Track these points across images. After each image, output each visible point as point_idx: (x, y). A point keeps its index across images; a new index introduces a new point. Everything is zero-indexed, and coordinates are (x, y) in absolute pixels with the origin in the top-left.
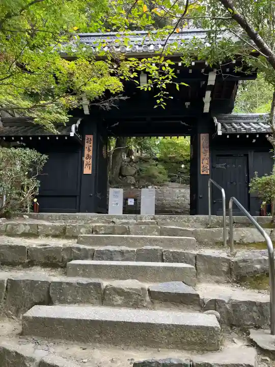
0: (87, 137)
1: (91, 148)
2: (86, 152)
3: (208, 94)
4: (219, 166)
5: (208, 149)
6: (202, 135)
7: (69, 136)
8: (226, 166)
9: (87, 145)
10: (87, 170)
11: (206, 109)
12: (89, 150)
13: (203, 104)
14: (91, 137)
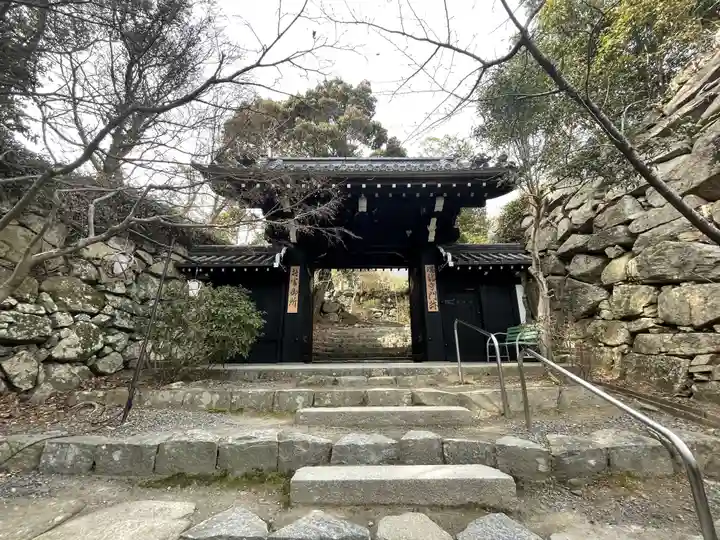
0: (292, 268)
1: (297, 281)
2: (291, 286)
3: (434, 221)
4: (448, 302)
5: (435, 282)
6: (427, 267)
7: (272, 267)
8: (455, 302)
9: (292, 277)
10: (292, 309)
11: (431, 238)
12: (295, 284)
13: (428, 233)
14: (298, 268)
